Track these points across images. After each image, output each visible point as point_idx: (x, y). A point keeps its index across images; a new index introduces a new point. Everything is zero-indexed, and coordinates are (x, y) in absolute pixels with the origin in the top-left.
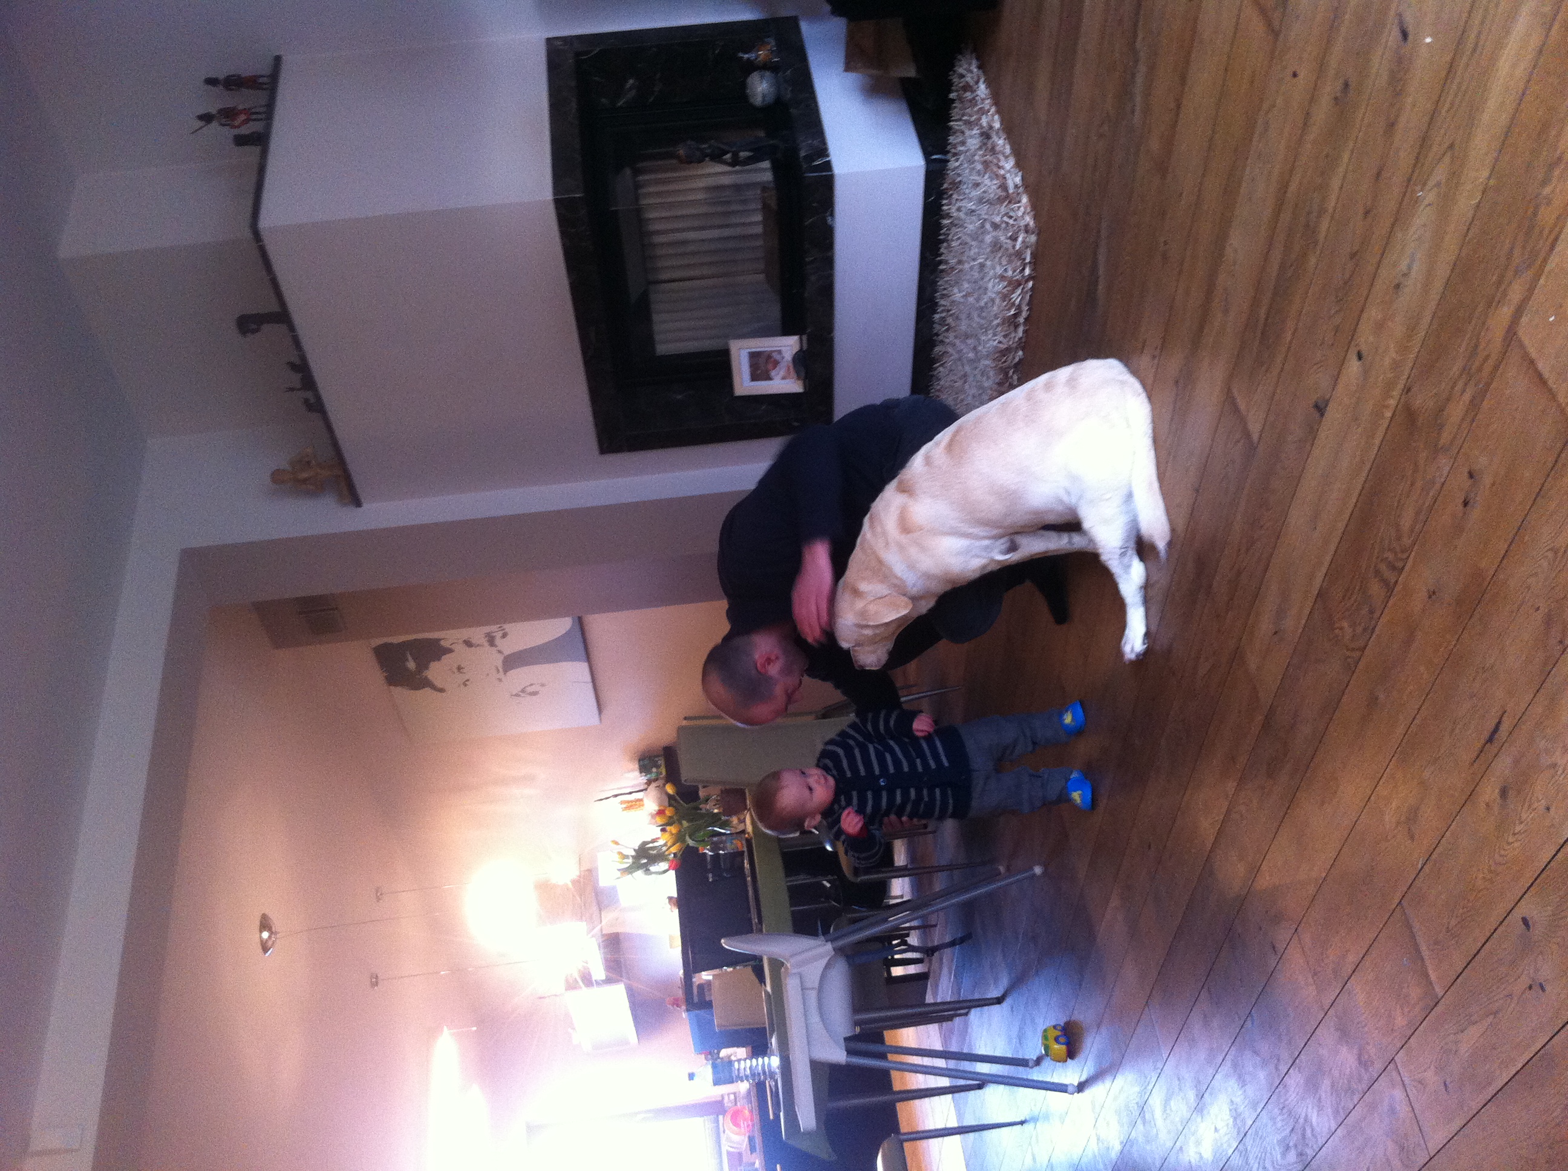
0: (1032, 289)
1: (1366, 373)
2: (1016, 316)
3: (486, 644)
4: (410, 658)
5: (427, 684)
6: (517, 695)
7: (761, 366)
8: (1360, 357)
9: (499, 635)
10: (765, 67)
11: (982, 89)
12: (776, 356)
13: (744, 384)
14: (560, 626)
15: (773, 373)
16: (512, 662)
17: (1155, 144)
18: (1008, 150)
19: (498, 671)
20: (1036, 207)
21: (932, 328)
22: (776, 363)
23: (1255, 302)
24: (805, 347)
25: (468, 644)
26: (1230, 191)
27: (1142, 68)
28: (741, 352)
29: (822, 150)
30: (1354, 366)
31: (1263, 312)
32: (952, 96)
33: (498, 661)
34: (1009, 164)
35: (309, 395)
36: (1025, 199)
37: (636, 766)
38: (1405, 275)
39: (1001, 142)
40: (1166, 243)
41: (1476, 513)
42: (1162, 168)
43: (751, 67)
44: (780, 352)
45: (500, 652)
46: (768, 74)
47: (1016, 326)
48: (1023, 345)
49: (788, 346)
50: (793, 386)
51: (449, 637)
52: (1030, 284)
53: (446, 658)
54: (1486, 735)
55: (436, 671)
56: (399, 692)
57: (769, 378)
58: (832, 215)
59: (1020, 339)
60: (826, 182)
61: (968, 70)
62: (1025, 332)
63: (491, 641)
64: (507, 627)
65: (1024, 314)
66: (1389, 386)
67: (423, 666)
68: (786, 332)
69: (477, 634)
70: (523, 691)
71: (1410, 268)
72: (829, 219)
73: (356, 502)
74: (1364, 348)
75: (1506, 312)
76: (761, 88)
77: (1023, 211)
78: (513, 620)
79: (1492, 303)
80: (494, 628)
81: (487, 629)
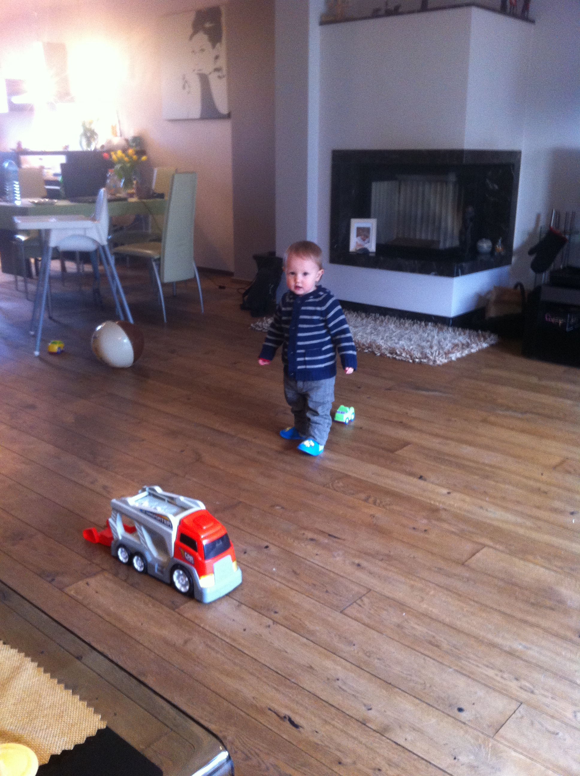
0: (409, 362)
1: (443, 495)
2: (396, 354)
3: (216, 67)
4: (211, 25)
5: (195, 32)
6: (184, 78)
7: (363, 233)
8: (449, 493)
9: (220, 74)
10: (493, 249)
11: (485, 345)
12: (367, 240)
13: (356, 224)
14: (223, 107)
15: (359, 238)
16: (204, 80)
17: (492, 418)
18: (464, 355)
19: (200, 70)
20: (444, 365)
21: (373, 312)
22: (364, 240)
23: (448, 455)
24: (371, 255)
25: (217, 58)
26: (488, 448)
27: (520, 416)
28: (371, 223)
29: (464, 273)
30: (445, 491)
31: (447, 458)
32: (480, 332)
33: (206, 71)
34: (459, 355)
35: (382, 12)
36: (446, 361)
37: (136, 135)
38: (487, 510)
39: (466, 352)
40: (455, 421)
41: (413, 532)
42: (485, 421)
43: (494, 243)
44: (369, 242)
45: (210, 73)
46: (490, 249)
47: (392, 354)
48: (383, 355)
49: (372, 247)
50: (353, 247)
51: (222, 48)
52: (411, 361)
53: (209, 44)
54: (330, 533)
55: (202, 38)
56: (192, 16)
57: (358, 236)
58: (436, 275)
59: (386, 355)
60: (451, 273)
61: (492, 339)
62: (389, 357)
63: (217, 70)
64: (224, 80)
65: (397, 358)
66: (444, 503)
67: (207, 32)
68: (378, 246)
69: (222, 62)
70: (186, 82)
71: (490, 512)
72: (434, 273)
73: (323, 23)
74: (452, 494)
75: (491, 544)
76: (485, 245)
77: (441, 360)
78: (229, 84)
79: (491, 539)
80: (224, 72)
81: (225, 69)
